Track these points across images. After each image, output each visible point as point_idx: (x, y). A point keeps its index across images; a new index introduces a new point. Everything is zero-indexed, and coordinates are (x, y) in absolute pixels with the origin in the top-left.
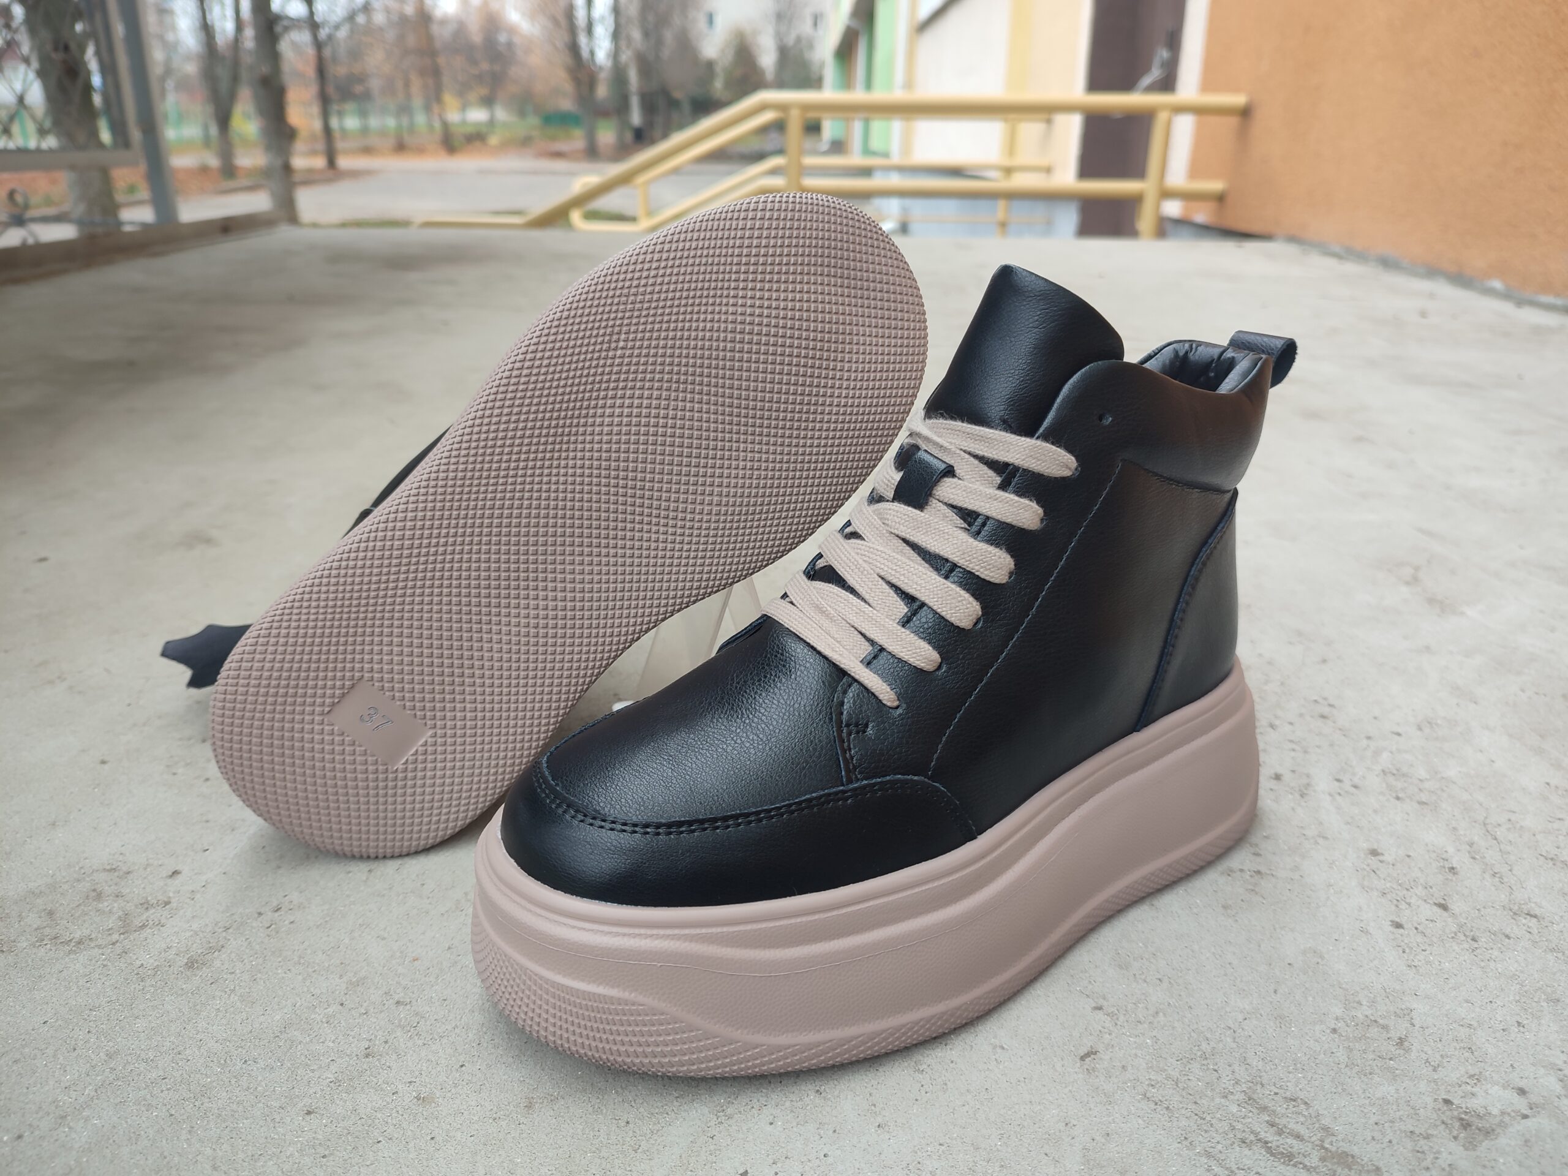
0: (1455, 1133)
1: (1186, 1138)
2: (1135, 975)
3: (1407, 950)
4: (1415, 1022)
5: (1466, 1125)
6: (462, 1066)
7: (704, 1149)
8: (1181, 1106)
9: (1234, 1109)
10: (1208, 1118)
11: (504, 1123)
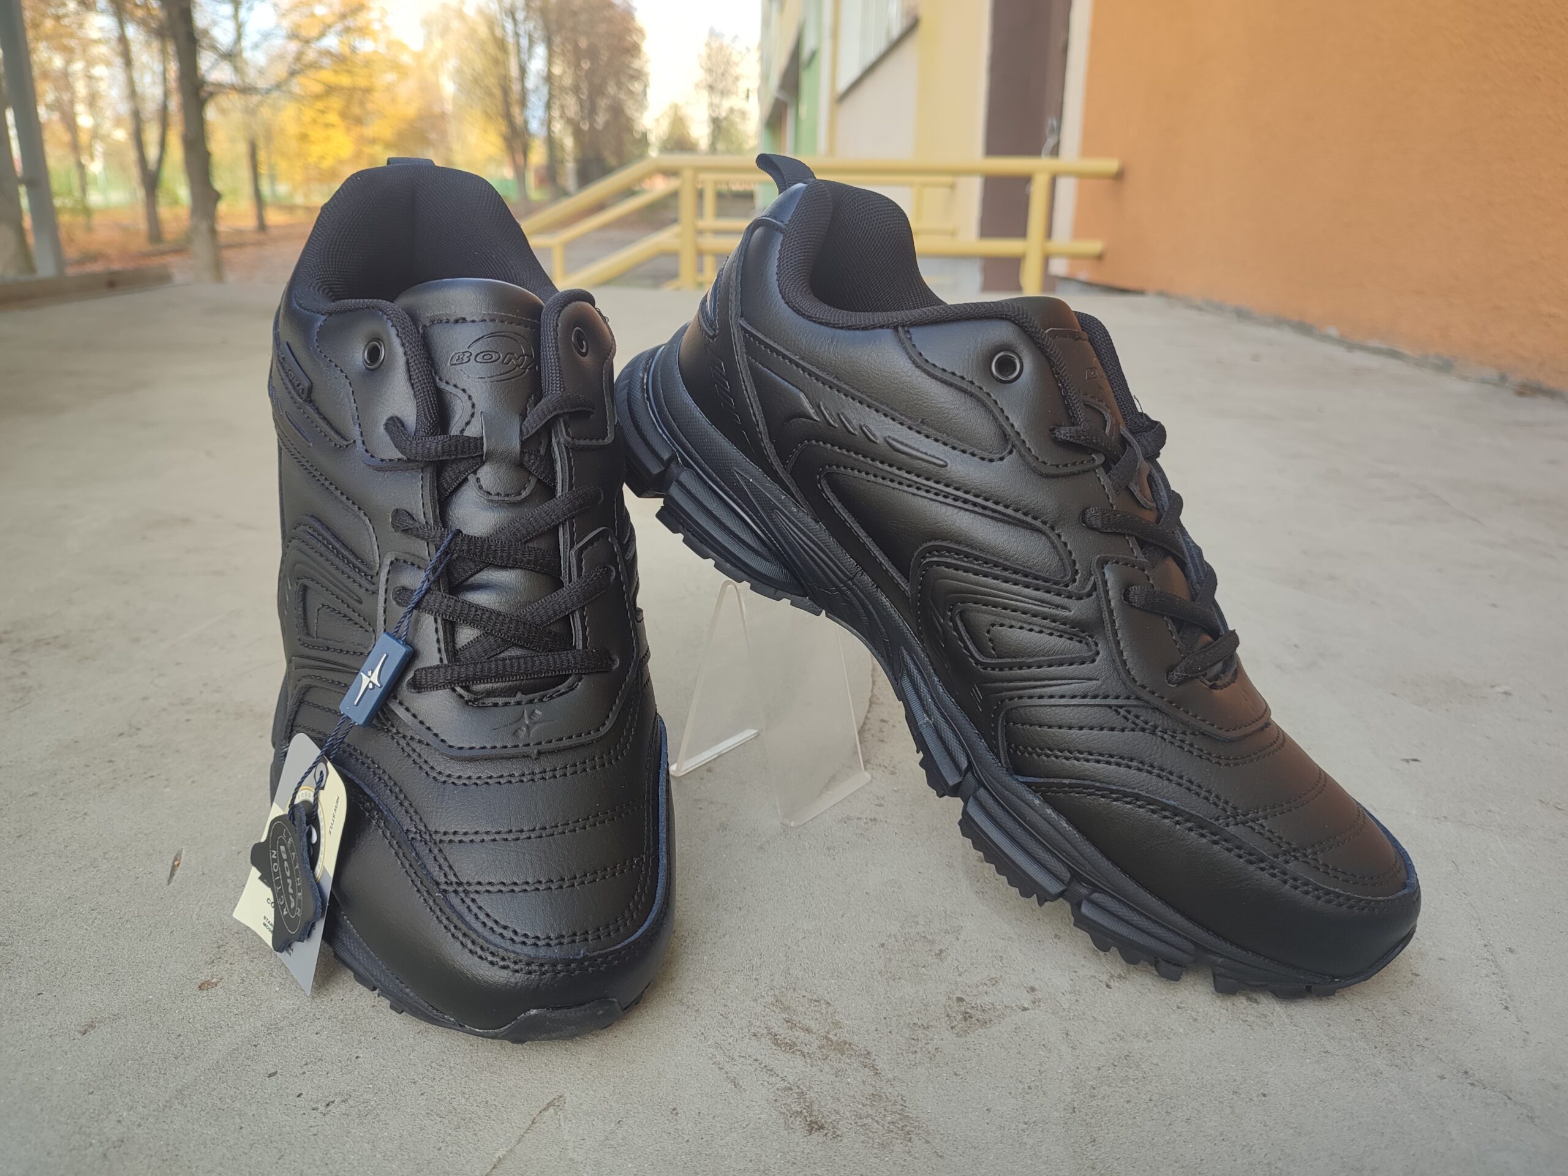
0: (955, 1023)
1: (702, 1033)
2: (718, 905)
3: (982, 880)
4: (962, 937)
5: (967, 1016)
6: (39, 994)
7: (243, 1056)
8: (710, 1008)
9: (759, 1009)
10: (732, 1017)
11: (58, 1039)
